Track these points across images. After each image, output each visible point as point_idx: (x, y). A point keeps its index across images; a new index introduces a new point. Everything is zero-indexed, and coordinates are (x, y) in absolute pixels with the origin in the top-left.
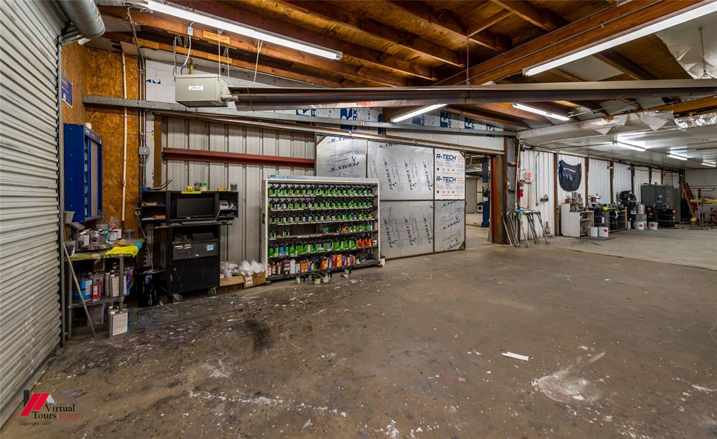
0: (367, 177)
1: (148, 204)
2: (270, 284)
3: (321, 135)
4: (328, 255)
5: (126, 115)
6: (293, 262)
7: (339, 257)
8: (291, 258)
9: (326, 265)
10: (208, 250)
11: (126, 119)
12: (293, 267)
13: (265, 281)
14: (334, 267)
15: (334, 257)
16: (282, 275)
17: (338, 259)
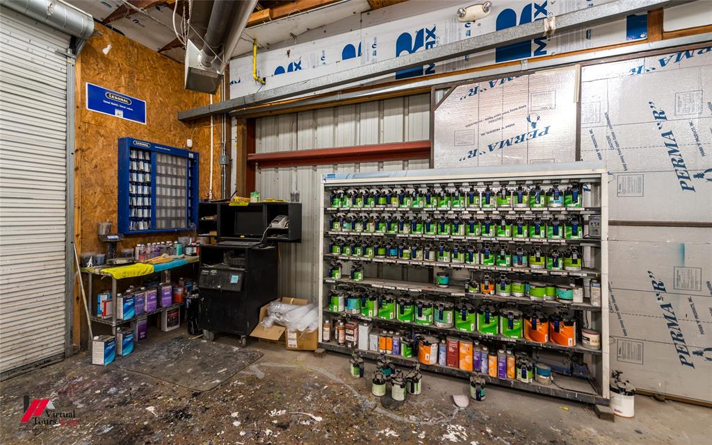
0: (578, 158)
1: (207, 218)
2: (320, 355)
3: (439, 87)
4: (442, 335)
5: (212, 124)
6: (364, 330)
7: (465, 348)
8: (362, 322)
9: (431, 355)
10: (232, 282)
11: (212, 129)
12: (365, 340)
13: (314, 347)
14: (450, 367)
15: (453, 343)
16: (344, 347)
17: (462, 350)
